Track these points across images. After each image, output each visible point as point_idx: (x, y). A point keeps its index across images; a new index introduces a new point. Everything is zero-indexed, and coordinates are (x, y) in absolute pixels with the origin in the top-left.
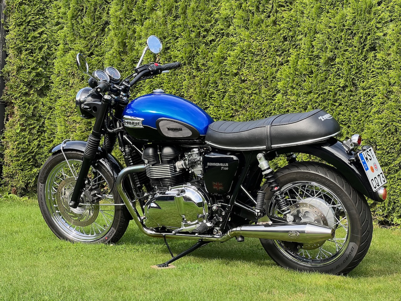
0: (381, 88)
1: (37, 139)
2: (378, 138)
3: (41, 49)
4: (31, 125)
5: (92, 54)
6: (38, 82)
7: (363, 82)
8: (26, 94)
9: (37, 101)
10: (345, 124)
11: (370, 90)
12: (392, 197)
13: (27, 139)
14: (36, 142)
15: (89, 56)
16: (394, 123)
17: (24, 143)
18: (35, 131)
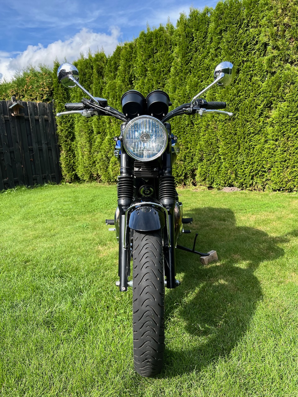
0: (204, 123)
1: (72, 160)
2: (204, 148)
3: (69, 121)
4: (69, 154)
5: (88, 121)
6: (70, 135)
7: (196, 121)
8: (66, 141)
9: (71, 144)
10: (189, 143)
11: (199, 125)
12: (212, 175)
13: (68, 160)
14: (72, 161)
15: (87, 122)
16: (211, 140)
17: (67, 161)
18: (71, 156)
